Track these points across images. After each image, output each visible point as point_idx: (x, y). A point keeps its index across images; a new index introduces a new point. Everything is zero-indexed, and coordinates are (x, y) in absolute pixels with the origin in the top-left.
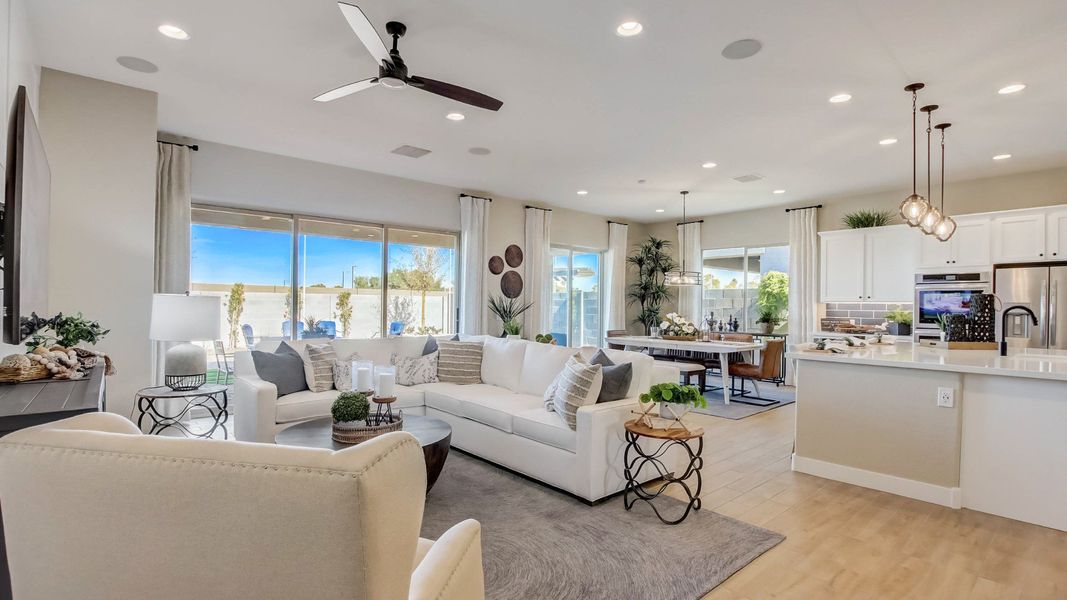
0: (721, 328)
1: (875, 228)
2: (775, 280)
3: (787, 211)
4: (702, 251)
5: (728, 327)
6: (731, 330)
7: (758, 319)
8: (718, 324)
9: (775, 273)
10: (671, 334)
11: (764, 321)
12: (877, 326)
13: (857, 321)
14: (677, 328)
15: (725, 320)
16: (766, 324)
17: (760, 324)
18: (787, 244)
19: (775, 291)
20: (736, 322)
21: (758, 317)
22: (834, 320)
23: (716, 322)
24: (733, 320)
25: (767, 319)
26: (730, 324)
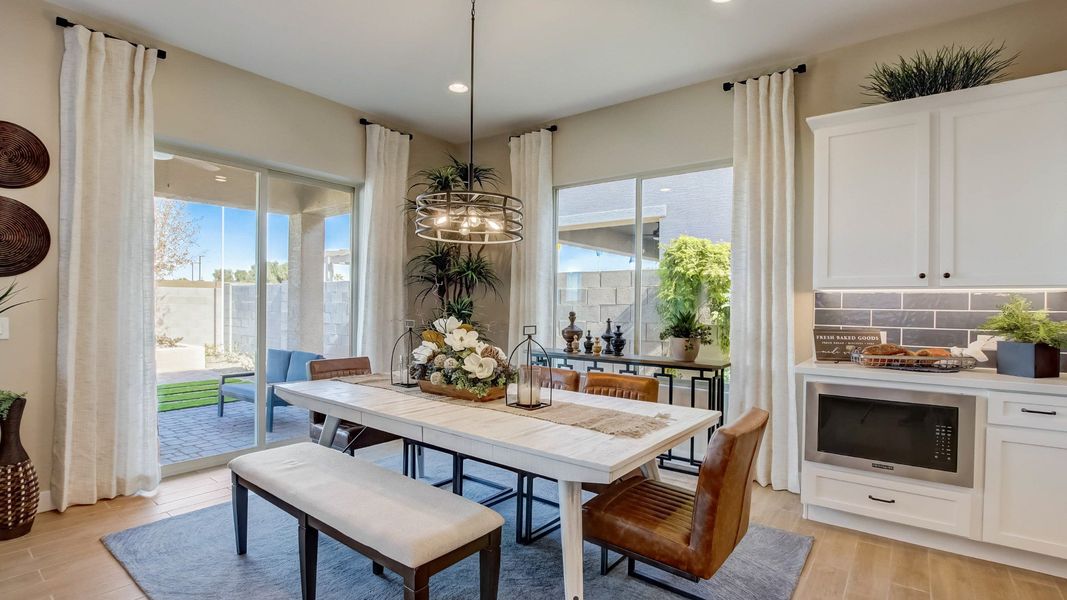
0: (589, 347)
1: (957, 95)
2: (690, 251)
3: (727, 87)
4: (555, 190)
5: (603, 344)
6: (608, 352)
7: (662, 330)
8: (583, 340)
9: (689, 239)
10: (435, 378)
11: (677, 335)
12: (955, 351)
13: (893, 335)
14: (449, 363)
15: (597, 330)
16: (681, 342)
17: (669, 340)
18: (728, 162)
19: (691, 272)
20: (619, 335)
21: (663, 324)
22: (836, 332)
23: (579, 334)
24: (614, 330)
25: (684, 328)
26: (607, 338)
